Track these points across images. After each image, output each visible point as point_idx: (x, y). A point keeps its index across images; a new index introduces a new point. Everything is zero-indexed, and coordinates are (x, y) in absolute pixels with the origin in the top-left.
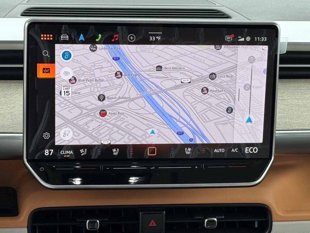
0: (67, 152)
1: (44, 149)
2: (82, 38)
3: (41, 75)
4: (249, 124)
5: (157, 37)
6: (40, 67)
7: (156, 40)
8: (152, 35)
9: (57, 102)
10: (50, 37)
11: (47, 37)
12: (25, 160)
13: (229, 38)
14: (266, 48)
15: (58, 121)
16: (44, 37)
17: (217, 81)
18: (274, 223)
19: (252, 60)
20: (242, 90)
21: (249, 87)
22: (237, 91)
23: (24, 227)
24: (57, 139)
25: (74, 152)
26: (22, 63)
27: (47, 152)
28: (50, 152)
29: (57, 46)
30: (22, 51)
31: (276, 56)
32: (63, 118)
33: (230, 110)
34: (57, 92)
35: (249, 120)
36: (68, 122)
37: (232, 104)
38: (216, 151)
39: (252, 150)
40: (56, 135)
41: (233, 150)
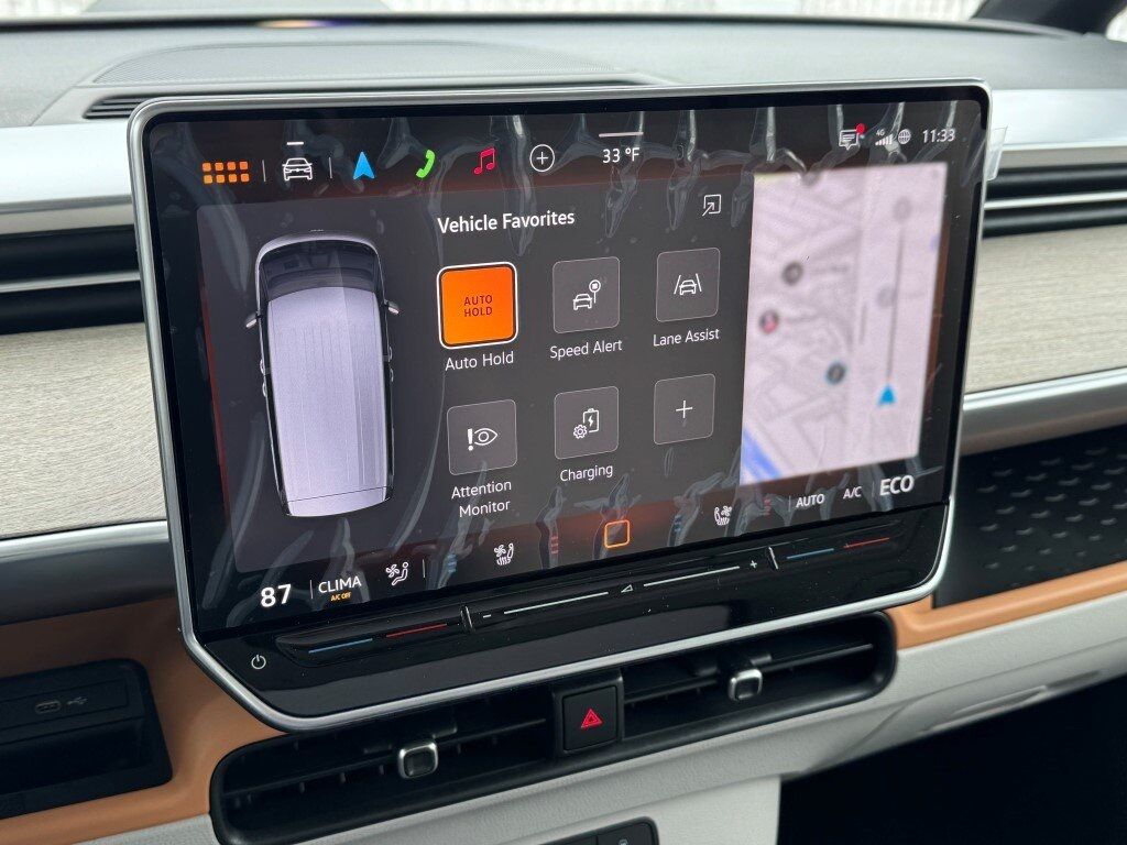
0: (341, 583)
1: (256, 587)
2: (363, 167)
4: (886, 408)
5: (628, 151)
7: (625, 158)
8: (612, 143)
10: (238, 172)
12: (189, 634)
16: (219, 174)
17: (805, 286)
18: (902, 654)
19: (903, 209)
20: (873, 309)
21: (889, 298)
22: (858, 313)
23: (195, 814)
25: (366, 579)
27: (267, 597)
28: (279, 594)
31: (979, 185)
33: (836, 374)
35: (888, 397)
37: (842, 355)
38: (802, 503)
39: (897, 485)
41: (847, 494)
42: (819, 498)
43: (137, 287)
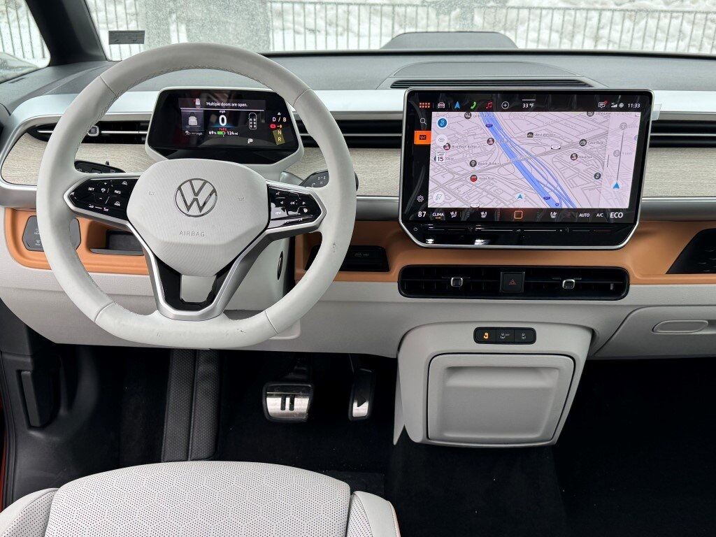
0: (438, 214)
1: (418, 211)
2: (457, 105)
3: (417, 141)
4: (616, 190)
5: (530, 104)
6: (417, 133)
7: (530, 106)
8: (526, 102)
9: (431, 167)
10: (427, 105)
11: (425, 105)
12: (400, 221)
13: (601, 105)
14: (639, 114)
15: (431, 186)
16: (423, 105)
17: (587, 147)
18: (631, 286)
19: (623, 126)
20: (612, 157)
21: (618, 154)
22: (607, 158)
23: (394, 282)
24: (430, 202)
25: (446, 214)
26: (401, 132)
27: (420, 214)
28: (423, 214)
29: (434, 114)
30: (401, 121)
31: (649, 122)
32: (436, 182)
33: (598, 176)
34: (432, 158)
35: (617, 186)
36: (440, 186)
37: (600, 170)
38: (581, 215)
39: (617, 215)
40: (429, 198)
41: (598, 215)
42: (588, 215)
43: (401, 137)
